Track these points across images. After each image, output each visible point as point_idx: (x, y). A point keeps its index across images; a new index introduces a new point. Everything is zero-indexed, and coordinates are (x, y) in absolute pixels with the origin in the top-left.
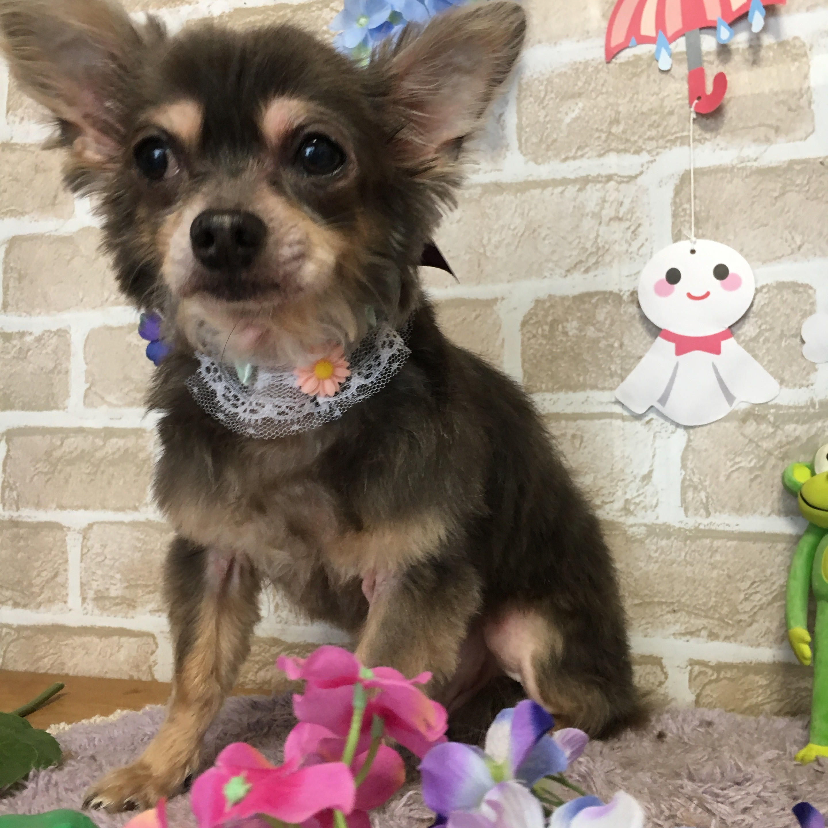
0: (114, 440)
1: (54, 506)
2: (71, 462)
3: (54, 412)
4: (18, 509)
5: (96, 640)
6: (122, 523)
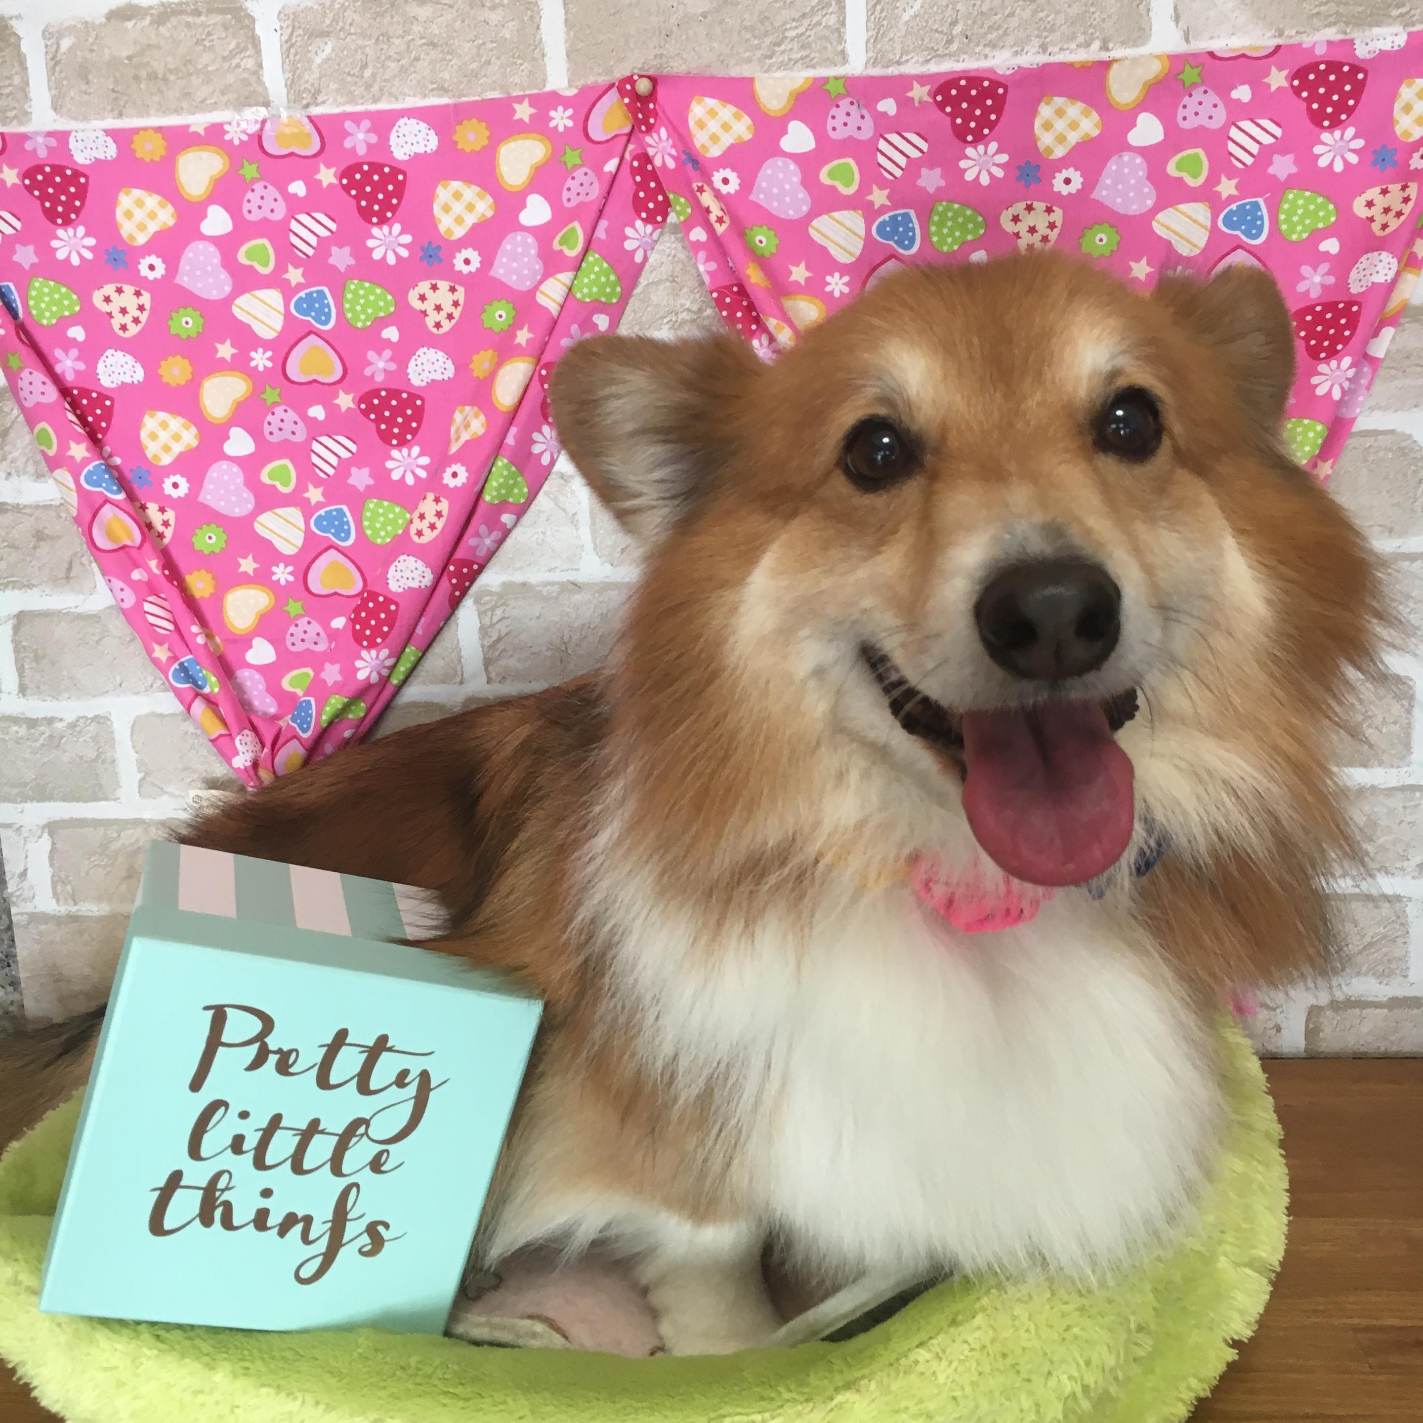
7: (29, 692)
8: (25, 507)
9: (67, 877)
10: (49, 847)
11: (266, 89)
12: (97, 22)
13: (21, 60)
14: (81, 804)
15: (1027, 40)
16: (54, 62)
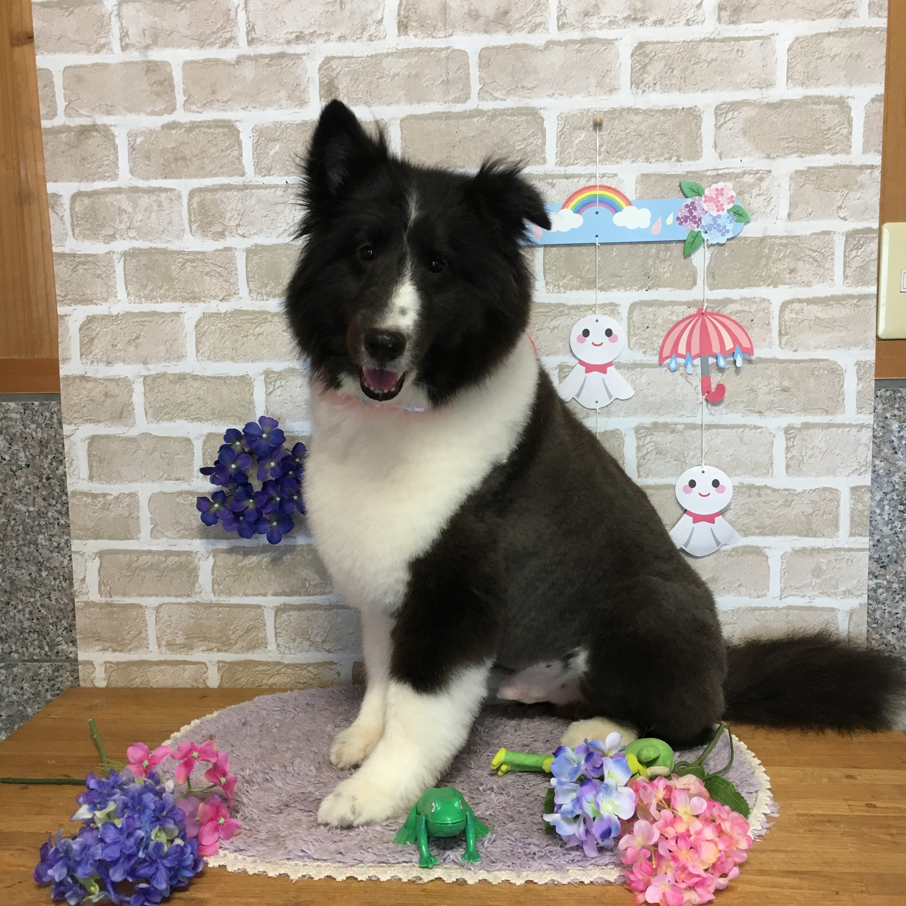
0: (172, 558)
1: (135, 595)
2: (144, 570)
3: (131, 541)
4: (111, 597)
5: (169, 667)
6: (181, 603)
7: (94, 479)
8: (100, 379)
9: (108, 582)
10: (98, 565)
11: (243, 167)
12: (157, 129)
13: (115, 147)
14: (118, 541)
15: (639, 156)
16: (132, 148)
